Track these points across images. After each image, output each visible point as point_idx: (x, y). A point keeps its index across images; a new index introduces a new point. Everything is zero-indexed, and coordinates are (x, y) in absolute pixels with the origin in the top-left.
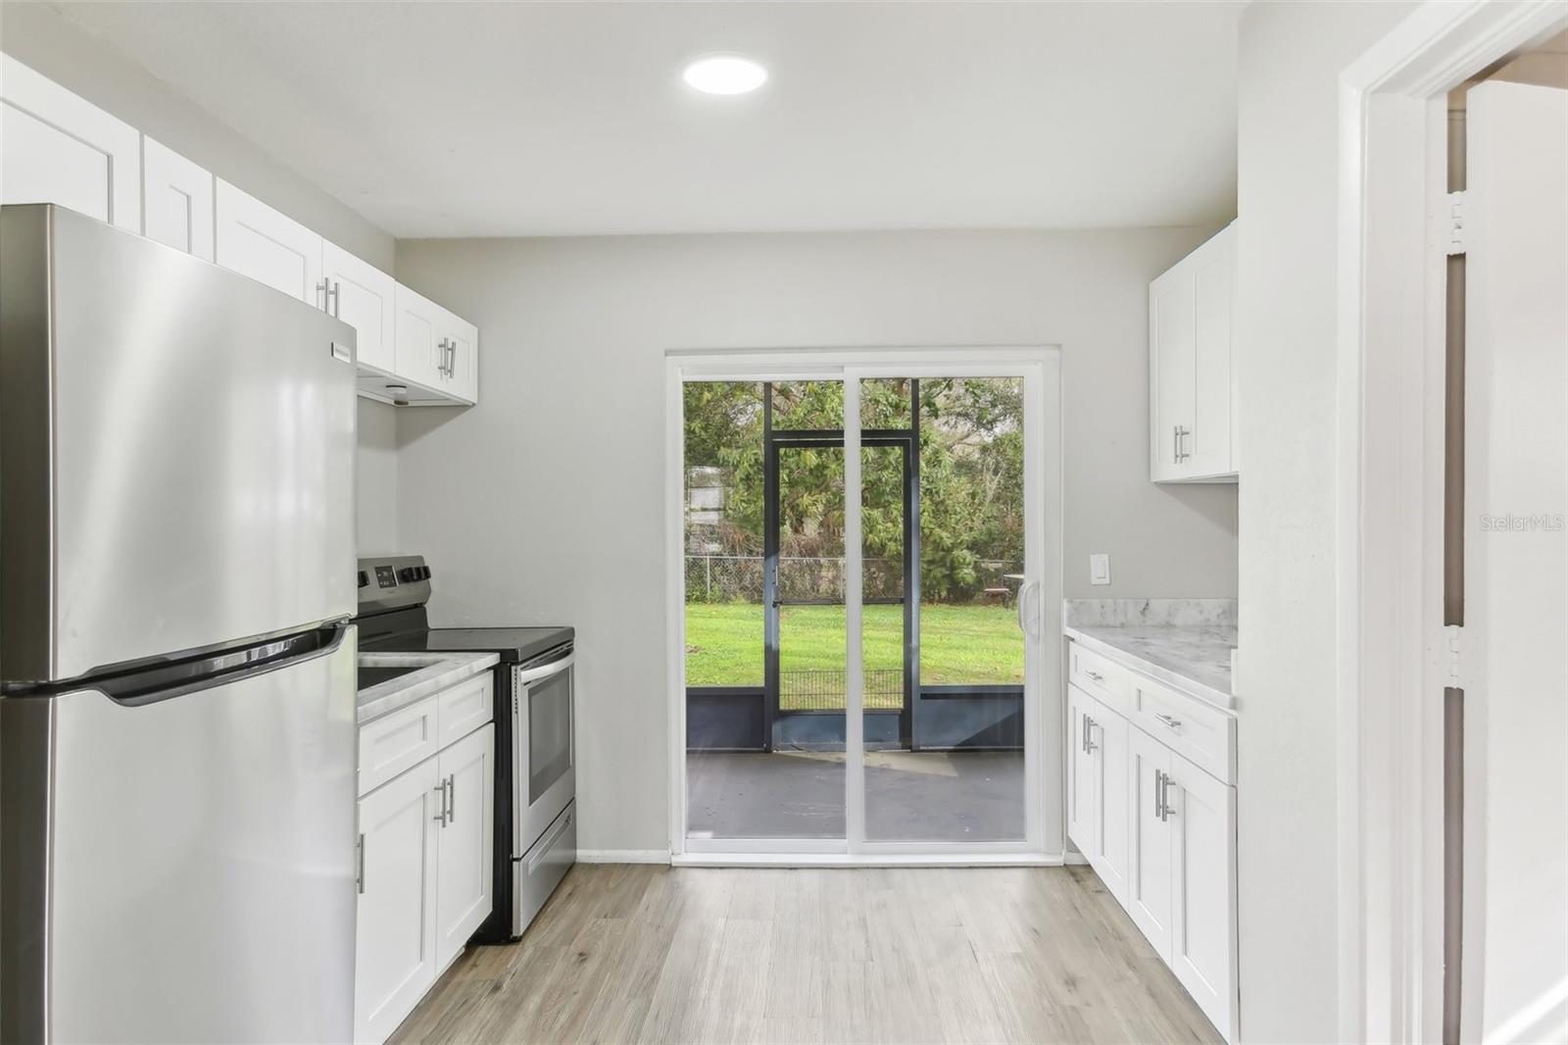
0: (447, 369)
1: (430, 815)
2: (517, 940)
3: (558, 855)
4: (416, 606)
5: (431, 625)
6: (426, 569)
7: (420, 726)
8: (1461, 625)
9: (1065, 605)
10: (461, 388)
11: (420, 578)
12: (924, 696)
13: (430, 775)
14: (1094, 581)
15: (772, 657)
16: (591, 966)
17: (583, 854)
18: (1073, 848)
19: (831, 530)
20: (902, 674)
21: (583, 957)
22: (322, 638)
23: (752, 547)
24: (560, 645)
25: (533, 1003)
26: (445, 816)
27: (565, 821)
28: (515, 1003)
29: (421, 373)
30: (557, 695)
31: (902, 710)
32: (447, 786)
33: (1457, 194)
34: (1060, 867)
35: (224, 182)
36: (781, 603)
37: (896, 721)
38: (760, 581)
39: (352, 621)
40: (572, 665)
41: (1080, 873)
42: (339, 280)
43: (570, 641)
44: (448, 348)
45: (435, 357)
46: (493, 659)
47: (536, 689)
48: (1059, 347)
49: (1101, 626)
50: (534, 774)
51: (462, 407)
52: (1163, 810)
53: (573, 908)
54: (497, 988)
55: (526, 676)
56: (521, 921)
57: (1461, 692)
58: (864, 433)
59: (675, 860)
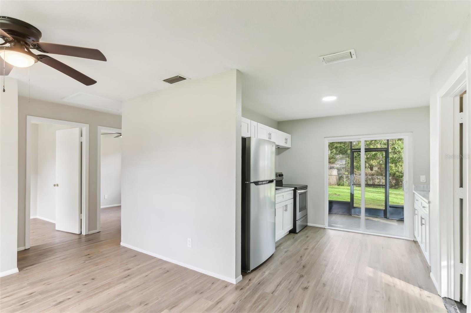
0: (286, 143)
1: (284, 210)
2: (297, 233)
3: (305, 224)
4: (281, 180)
5: (283, 184)
6: (283, 175)
7: (282, 196)
8: (462, 187)
9: (413, 186)
10: (288, 145)
11: (282, 176)
12: (390, 207)
13: (284, 204)
14: (421, 181)
15: (352, 196)
16: (308, 238)
17: (309, 224)
18: (415, 237)
19: (381, 170)
20: (384, 202)
21: (307, 237)
22: (271, 181)
23: (356, 173)
24: (305, 187)
25: (299, 241)
26: (286, 210)
27: (305, 217)
28: (296, 240)
29: (282, 144)
30: (304, 196)
31: (385, 210)
32: (286, 206)
33: (461, 113)
34: (412, 241)
35: (259, 123)
36: (354, 184)
37: (383, 212)
38: (358, 181)
39: (275, 180)
40: (307, 191)
41: (415, 242)
42: (271, 132)
43: (307, 187)
44: (286, 139)
45: (284, 141)
46: (293, 189)
47: (300, 194)
48: (412, 132)
49: (423, 191)
50: (300, 207)
51: (288, 148)
52: (422, 224)
53: (306, 231)
54: (294, 238)
55: (299, 192)
56: (298, 231)
57: (462, 199)
58: (365, 149)
59: (325, 227)
